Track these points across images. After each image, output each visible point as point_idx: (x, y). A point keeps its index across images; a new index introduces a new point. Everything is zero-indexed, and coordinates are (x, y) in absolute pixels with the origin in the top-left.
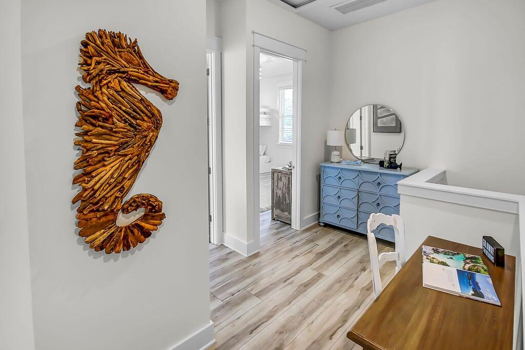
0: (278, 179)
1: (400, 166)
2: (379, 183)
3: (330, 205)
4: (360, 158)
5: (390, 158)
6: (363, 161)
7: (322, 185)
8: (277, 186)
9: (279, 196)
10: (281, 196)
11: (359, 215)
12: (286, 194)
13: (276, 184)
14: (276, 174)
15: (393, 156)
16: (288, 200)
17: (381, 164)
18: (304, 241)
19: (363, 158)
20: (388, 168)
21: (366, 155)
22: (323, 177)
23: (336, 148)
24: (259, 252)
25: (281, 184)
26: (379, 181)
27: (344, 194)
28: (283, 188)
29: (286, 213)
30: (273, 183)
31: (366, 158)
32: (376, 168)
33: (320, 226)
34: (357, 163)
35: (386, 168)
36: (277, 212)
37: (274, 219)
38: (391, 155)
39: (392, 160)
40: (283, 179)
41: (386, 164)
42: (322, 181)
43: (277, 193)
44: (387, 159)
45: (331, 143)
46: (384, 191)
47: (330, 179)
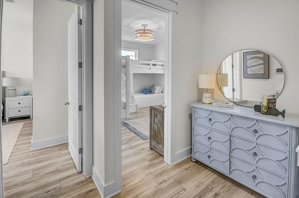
0: (154, 115)
1: (283, 114)
2: (256, 130)
3: (201, 144)
4: (232, 100)
5: (268, 103)
6: (235, 103)
7: (193, 124)
8: (154, 121)
9: (156, 130)
10: (157, 130)
11: (231, 160)
12: (161, 129)
13: (153, 119)
14: (153, 111)
15: (272, 101)
16: (162, 134)
17: (258, 108)
18: (172, 181)
19: (235, 101)
20: (266, 113)
21: (237, 97)
22: (194, 116)
23: (207, 91)
24: (120, 193)
25: (157, 120)
26: (255, 127)
27: (215, 136)
28: (158, 123)
29: (161, 146)
30: (151, 118)
31: (238, 101)
32: (251, 113)
33: (192, 161)
34: (229, 106)
35: (263, 114)
36: (154, 143)
37: (152, 149)
38: (269, 100)
39: (271, 105)
40: (158, 115)
41: (264, 110)
42: (193, 120)
43: (154, 127)
44: (265, 104)
45: (203, 85)
46: (261, 140)
47: (201, 120)
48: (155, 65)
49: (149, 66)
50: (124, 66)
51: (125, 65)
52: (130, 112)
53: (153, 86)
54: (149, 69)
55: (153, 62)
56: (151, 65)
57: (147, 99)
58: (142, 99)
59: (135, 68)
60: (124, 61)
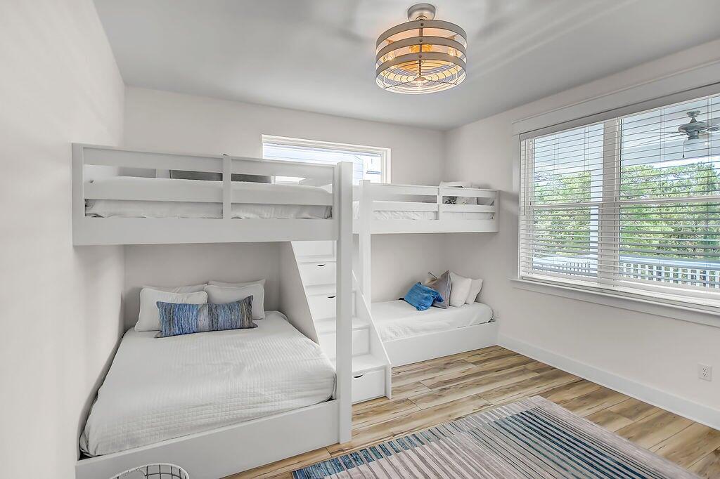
48: (452, 200)
49: (432, 207)
50: (330, 209)
51: (331, 205)
52: (355, 399)
53: (446, 276)
54: (433, 215)
55: (447, 190)
56: (439, 199)
57: (425, 330)
58: (406, 332)
59: (377, 215)
60: (328, 188)
